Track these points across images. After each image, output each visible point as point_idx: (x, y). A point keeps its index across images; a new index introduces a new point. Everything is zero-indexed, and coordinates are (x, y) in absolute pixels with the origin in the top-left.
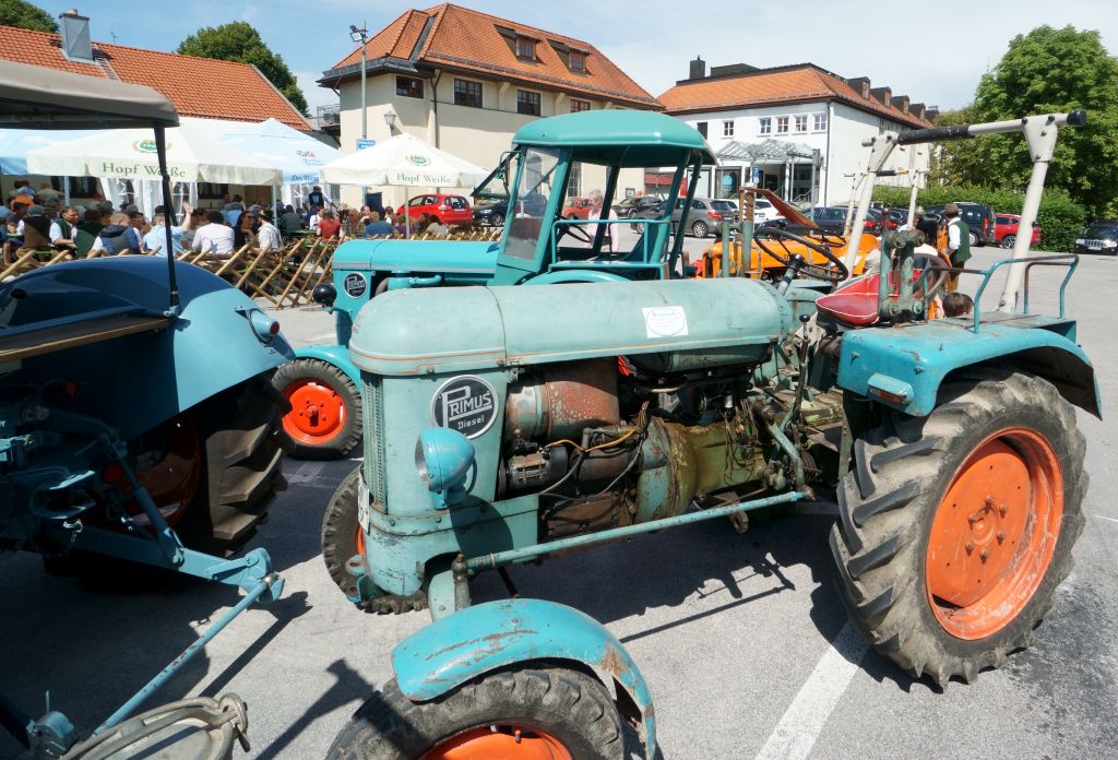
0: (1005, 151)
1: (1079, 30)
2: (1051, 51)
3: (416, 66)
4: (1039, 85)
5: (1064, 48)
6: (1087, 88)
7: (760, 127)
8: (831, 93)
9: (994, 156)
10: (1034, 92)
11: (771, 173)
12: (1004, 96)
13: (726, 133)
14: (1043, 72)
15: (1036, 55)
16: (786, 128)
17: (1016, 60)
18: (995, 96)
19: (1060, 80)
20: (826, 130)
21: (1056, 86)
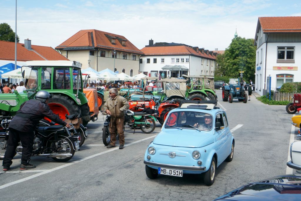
0: (231, 68)
1: (246, 39)
2: (240, 44)
3: (95, 48)
4: (237, 52)
5: (243, 43)
6: (247, 54)
7: (171, 61)
8: (190, 53)
9: (229, 69)
10: (236, 54)
11: (174, 72)
12: (230, 54)
13: (162, 62)
14: (238, 49)
15: (237, 45)
16: (179, 61)
17: (233, 46)
18: (228, 54)
19: (242, 51)
20: (189, 62)
21: (241, 52)
